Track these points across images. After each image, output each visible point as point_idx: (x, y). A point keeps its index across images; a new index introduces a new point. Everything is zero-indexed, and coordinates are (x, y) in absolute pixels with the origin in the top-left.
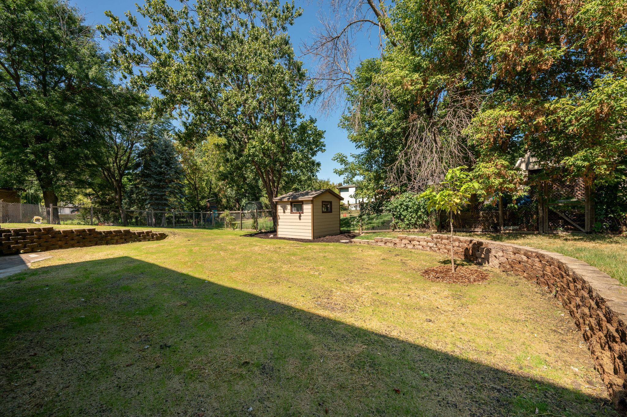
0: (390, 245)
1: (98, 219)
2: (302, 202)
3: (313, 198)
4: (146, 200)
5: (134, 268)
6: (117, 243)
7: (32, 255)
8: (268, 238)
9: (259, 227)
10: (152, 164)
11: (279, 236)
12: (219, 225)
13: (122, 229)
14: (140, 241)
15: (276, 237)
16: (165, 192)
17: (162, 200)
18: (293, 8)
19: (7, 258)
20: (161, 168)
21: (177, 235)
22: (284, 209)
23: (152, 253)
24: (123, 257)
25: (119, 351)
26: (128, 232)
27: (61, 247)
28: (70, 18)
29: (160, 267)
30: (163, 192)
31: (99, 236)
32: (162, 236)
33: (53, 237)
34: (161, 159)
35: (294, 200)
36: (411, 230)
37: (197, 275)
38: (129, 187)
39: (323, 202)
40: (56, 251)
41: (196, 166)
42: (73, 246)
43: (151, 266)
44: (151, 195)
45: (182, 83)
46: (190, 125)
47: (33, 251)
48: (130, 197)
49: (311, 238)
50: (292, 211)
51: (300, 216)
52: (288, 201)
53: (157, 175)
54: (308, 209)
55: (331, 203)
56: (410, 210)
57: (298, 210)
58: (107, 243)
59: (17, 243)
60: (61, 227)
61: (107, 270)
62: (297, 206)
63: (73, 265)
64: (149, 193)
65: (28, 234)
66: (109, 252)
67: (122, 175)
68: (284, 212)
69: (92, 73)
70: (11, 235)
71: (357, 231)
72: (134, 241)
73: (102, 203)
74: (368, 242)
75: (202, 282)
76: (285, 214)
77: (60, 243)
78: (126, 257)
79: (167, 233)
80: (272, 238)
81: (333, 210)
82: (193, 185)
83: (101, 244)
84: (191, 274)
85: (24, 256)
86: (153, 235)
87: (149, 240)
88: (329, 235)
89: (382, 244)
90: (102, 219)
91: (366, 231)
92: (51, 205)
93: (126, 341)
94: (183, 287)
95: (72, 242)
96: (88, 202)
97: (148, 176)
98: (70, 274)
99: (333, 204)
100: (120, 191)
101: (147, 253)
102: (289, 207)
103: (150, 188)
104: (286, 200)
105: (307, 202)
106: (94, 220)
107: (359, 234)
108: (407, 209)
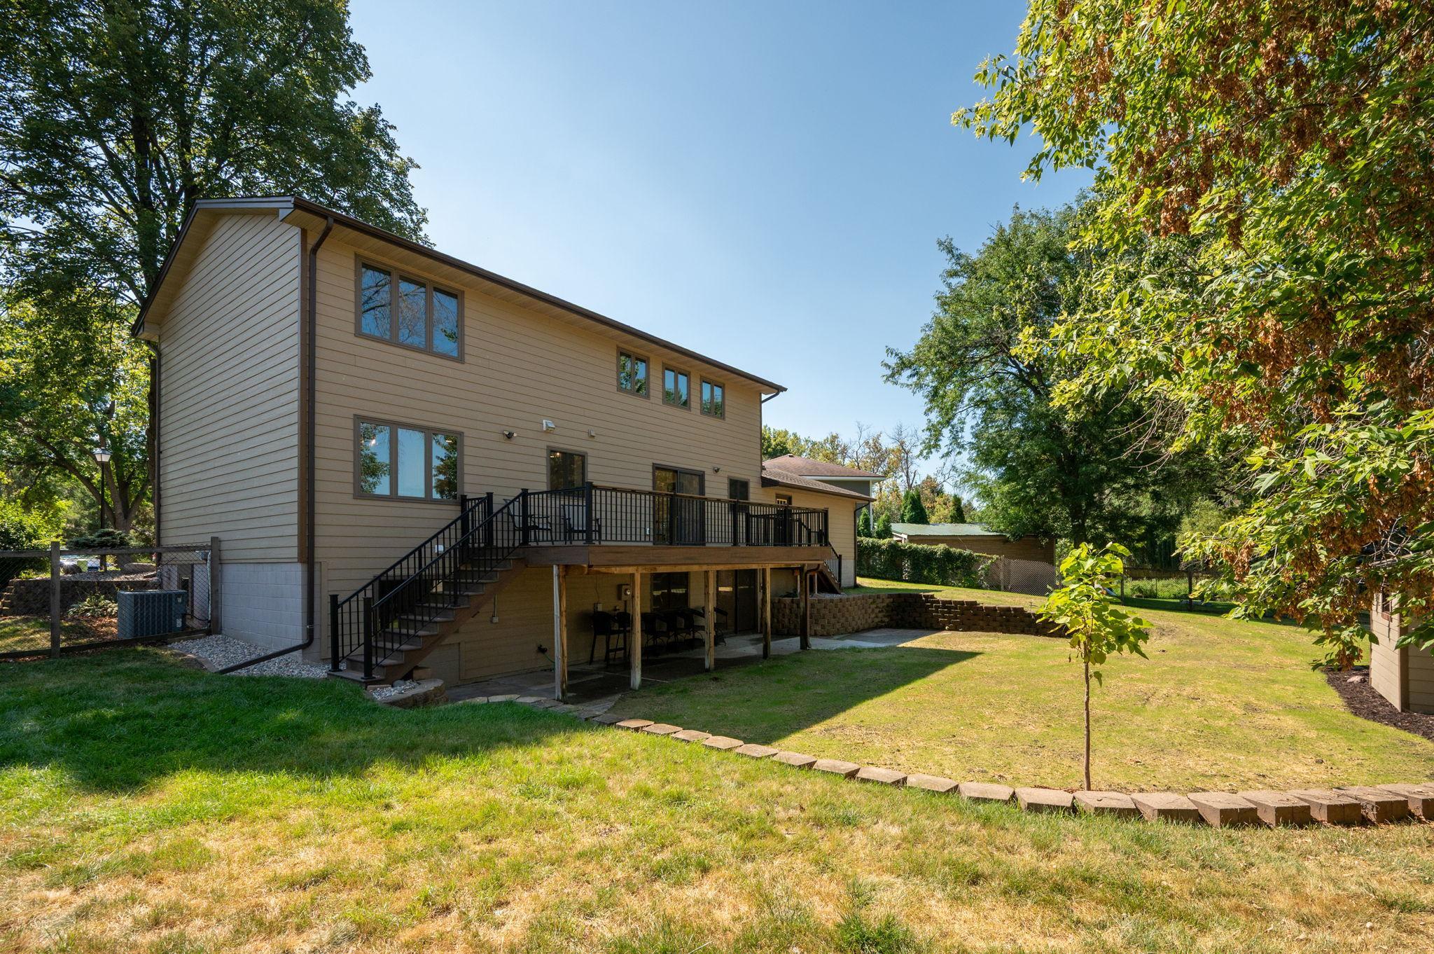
7: (946, 633)
11: (1372, 683)
27: (982, 629)
33: (975, 614)
42: (995, 630)
49: (1399, 705)
59: (944, 617)
70: (939, 607)
77: (981, 623)
95: (995, 624)
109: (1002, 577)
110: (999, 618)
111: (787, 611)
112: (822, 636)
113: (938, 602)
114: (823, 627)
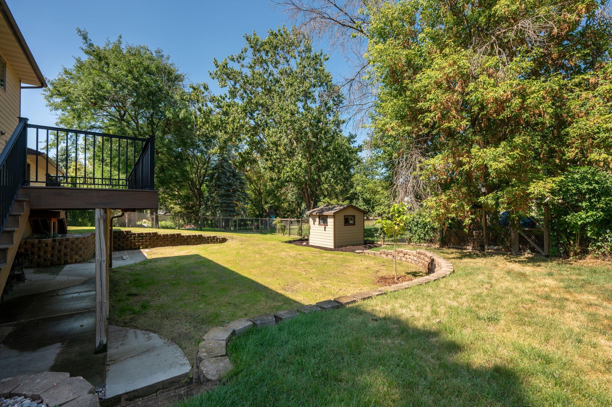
0: (390, 257)
1: (184, 220)
2: (327, 216)
3: (334, 213)
4: (218, 206)
5: (200, 262)
6: (194, 244)
7: (147, 250)
8: (301, 245)
9: (303, 234)
10: (222, 176)
11: (310, 244)
12: (273, 230)
13: (198, 233)
14: (208, 243)
15: (308, 245)
16: (232, 200)
17: (229, 207)
18: (321, 54)
19: (134, 251)
20: (229, 180)
21: (234, 240)
22: (314, 221)
23: (213, 253)
24: (196, 255)
25: (186, 295)
26: (200, 236)
27: (161, 246)
28: (169, 72)
29: (214, 263)
30: (230, 200)
31: (183, 239)
32: (224, 240)
33: (157, 239)
34: (229, 172)
35: (320, 214)
36: (422, 244)
37: (232, 269)
38: (206, 194)
39: (345, 216)
40: (159, 248)
41: (260, 173)
42: (168, 245)
43: (210, 261)
44: (221, 203)
45: (237, 129)
46: (244, 154)
47: (146, 247)
48: (206, 204)
49: (332, 247)
50: (320, 223)
51: (325, 228)
52: (316, 215)
53: (226, 186)
54: (330, 221)
55: (354, 216)
56: (419, 226)
57: (324, 223)
58: (188, 244)
59: (139, 242)
60: (162, 232)
61: (185, 262)
62: (323, 219)
63: (168, 258)
64: (220, 201)
65: (144, 236)
66: (188, 251)
67: (201, 185)
68: (314, 224)
69: (181, 115)
70: (136, 237)
71: (379, 243)
72: (205, 243)
73: (186, 208)
74: (374, 253)
75: (233, 272)
76: (315, 226)
77: (161, 243)
78: (197, 255)
79: (227, 238)
80: (304, 245)
81: (356, 223)
82: (258, 191)
83: (184, 245)
84: (229, 268)
85: (142, 250)
86: (217, 239)
87: (214, 243)
88: (351, 245)
89: (384, 256)
90: (186, 221)
91: (387, 243)
92: (155, 213)
93: (190, 293)
94: (222, 274)
95: (167, 242)
96: (177, 208)
97: (219, 186)
98: (167, 263)
99: (356, 217)
100: (200, 197)
101: (210, 253)
102: (317, 220)
103: (221, 196)
104: (314, 214)
105: (330, 216)
106: (180, 221)
107: (381, 245)
108: (417, 225)
109: (127, 221)
110: (170, 239)
111: (50, 248)
112: (80, 262)
113: (135, 234)
114: (81, 256)
